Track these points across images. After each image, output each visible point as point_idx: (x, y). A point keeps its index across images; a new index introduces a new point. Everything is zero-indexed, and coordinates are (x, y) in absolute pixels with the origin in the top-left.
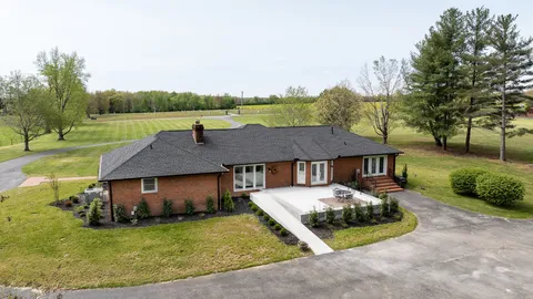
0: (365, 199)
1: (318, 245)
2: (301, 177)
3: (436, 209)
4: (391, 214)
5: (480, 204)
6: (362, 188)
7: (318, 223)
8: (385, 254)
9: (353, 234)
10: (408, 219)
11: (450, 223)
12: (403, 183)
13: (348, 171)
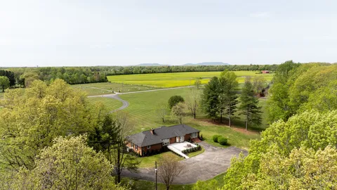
0: (194, 146)
1: (187, 157)
2: (177, 140)
3: (209, 146)
4: (199, 149)
5: (219, 144)
6: (192, 142)
7: (185, 152)
8: (199, 157)
9: (195, 153)
10: (203, 149)
11: (211, 150)
12: (201, 139)
13: (188, 138)
